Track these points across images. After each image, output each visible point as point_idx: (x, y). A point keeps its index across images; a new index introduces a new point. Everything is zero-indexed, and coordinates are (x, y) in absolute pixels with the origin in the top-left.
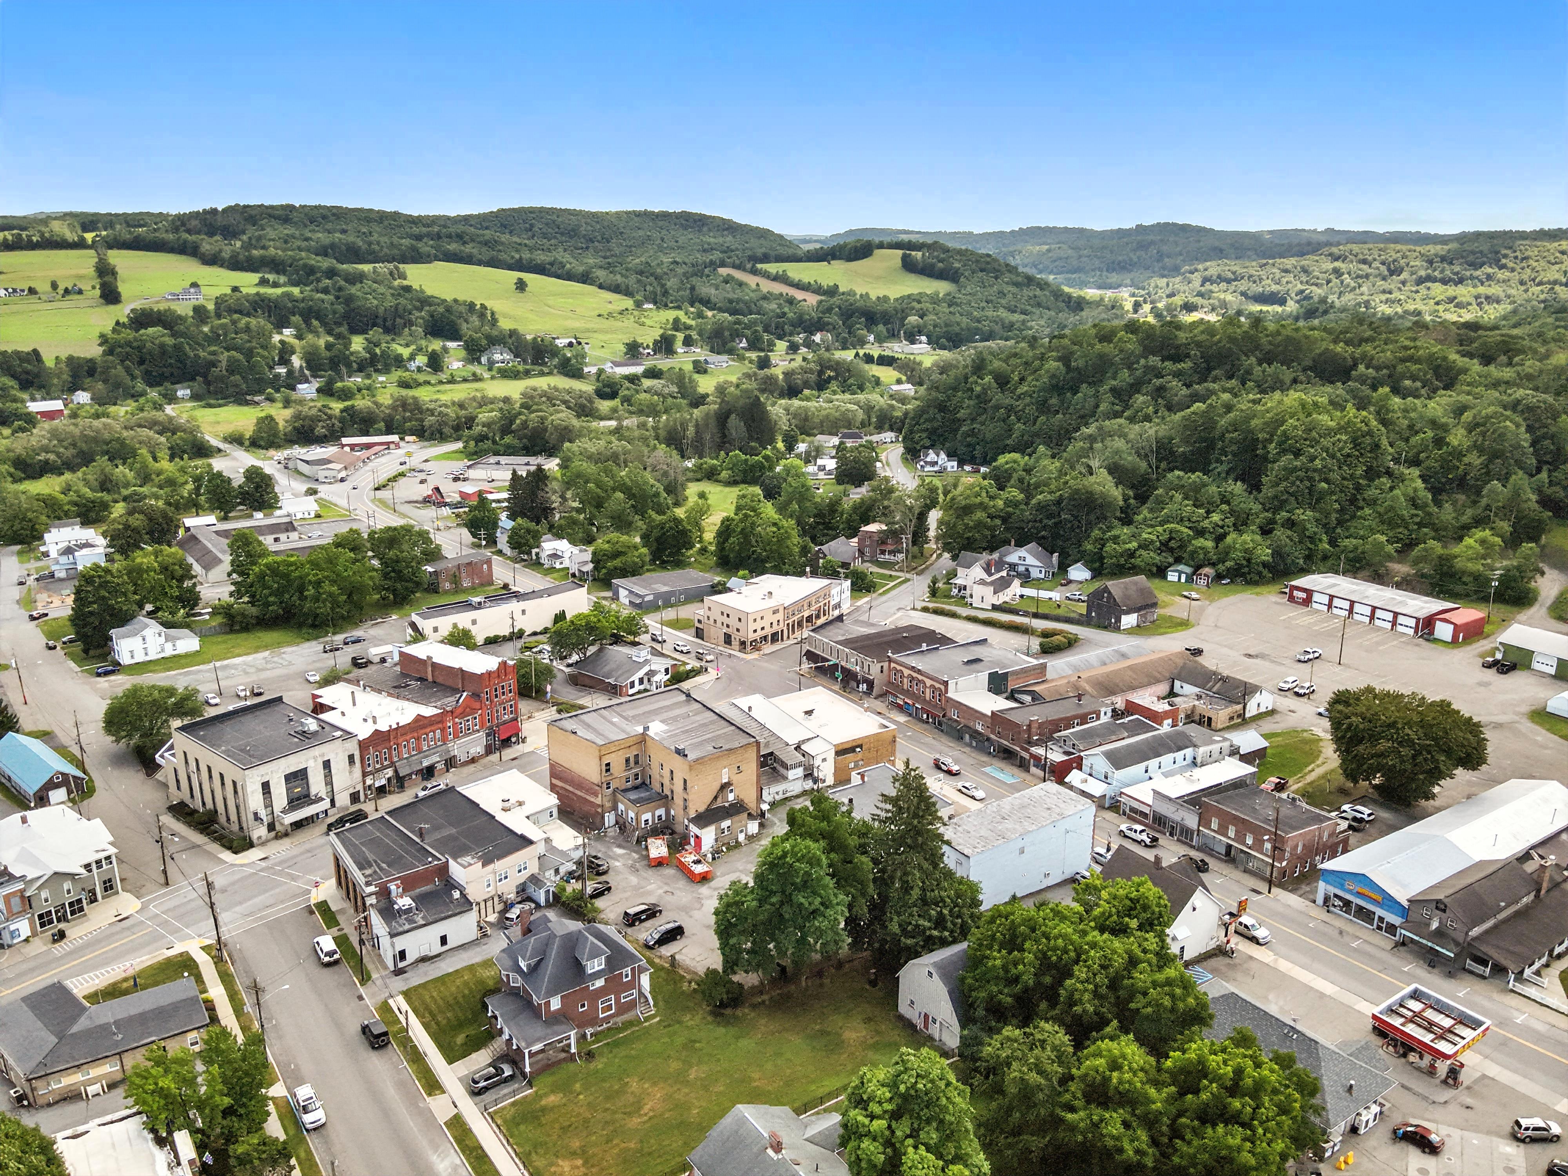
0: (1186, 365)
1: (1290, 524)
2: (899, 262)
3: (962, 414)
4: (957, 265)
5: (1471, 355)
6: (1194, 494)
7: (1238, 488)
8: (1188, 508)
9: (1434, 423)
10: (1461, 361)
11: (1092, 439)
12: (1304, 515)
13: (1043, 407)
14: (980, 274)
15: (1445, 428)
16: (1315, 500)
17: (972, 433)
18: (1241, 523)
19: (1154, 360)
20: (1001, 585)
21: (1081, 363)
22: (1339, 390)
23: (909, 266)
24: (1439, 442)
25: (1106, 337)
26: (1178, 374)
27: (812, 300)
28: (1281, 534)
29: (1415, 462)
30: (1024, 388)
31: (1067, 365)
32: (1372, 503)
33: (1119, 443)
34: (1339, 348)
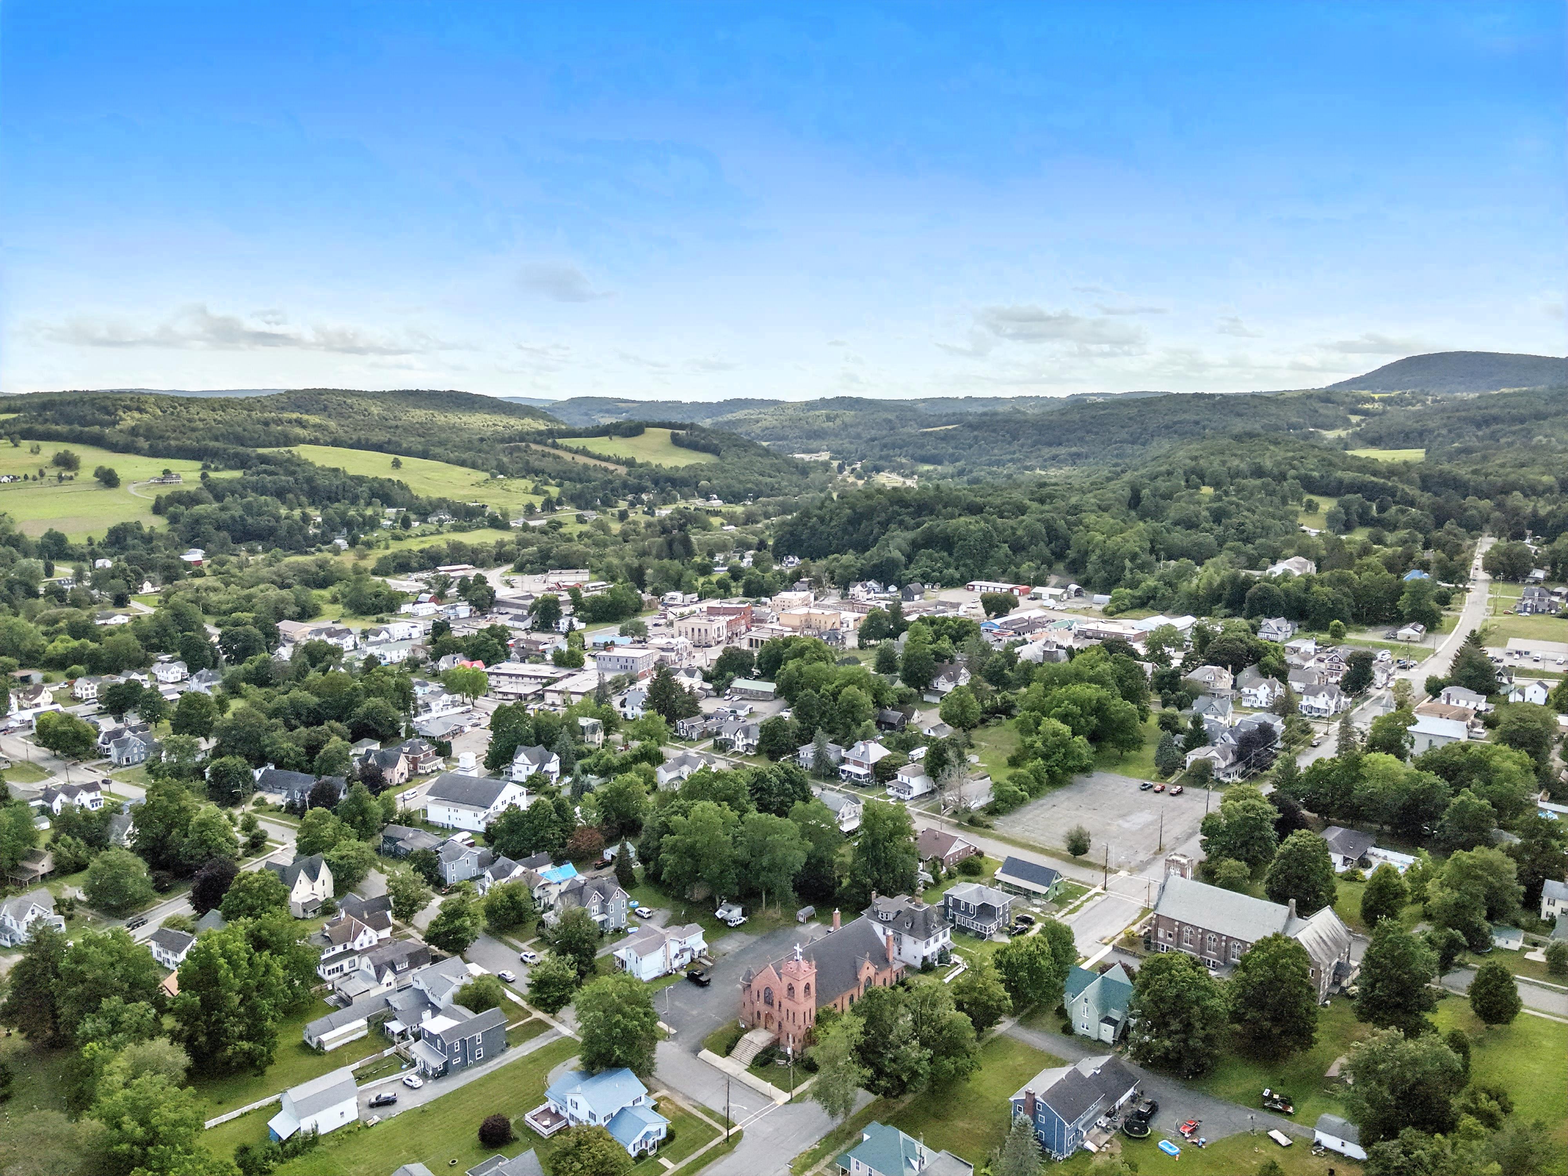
0: (911, 509)
1: (965, 565)
2: (668, 439)
3: (804, 537)
4: (715, 442)
5: (1033, 500)
6: (930, 557)
7: (946, 554)
8: (929, 563)
9: (1012, 528)
10: (1028, 502)
11: (887, 540)
12: (969, 562)
13: (845, 531)
14: (734, 449)
15: (1015, 529)
16: (972, 556)
17: (810, 546)
18: (948, 566)
19: (896, 508)
20: (869, 592)
21: (861, 510)
22: (978, 517)
23: (677, 441)
24: (1014, 534)
25: (868, 497)
26: (908, 514)
27: (622, 470)
28: (962, 569)
29: (1005, 542)
30: (832, 524)
31: (854, 510)
32: (992, 557)
33: (899, 540)
34: (978, 499)
